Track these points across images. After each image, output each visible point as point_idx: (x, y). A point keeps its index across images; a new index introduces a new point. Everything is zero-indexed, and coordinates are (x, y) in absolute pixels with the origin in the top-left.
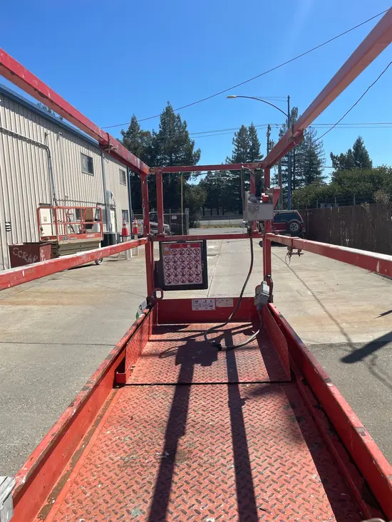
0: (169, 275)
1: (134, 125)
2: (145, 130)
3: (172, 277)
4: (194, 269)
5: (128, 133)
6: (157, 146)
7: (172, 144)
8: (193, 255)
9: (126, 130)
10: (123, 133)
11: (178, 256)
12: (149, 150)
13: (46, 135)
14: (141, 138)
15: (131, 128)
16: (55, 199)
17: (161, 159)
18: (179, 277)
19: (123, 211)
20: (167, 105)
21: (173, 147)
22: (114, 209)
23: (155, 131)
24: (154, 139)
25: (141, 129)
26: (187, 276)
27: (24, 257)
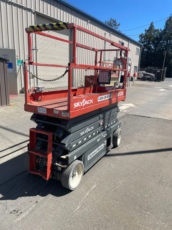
0: (100, 79)
1: (152, 26)
2: (156, 29)
3: (101, 80)
4: (106, 78)
5: (148, 30)
6: (161, 36)
7: (169, 35)
8: (106, 74)
9: (147, 29)
10: (146, 30)
11: (103, 74)
12: (157, 38)
13: (105, 34)
14: (154, 32)
15: (150, 28)
16: (105, 60)
17: (162, 43)
18: (103, 80)
19: (135, 67)
20: (170, 16)
21: (169, 37)
22: (131, 66)
23: (162, 29)
24: (161, 33)
25: (155, 28)
26: (104, 80)
27: (89, 80)
